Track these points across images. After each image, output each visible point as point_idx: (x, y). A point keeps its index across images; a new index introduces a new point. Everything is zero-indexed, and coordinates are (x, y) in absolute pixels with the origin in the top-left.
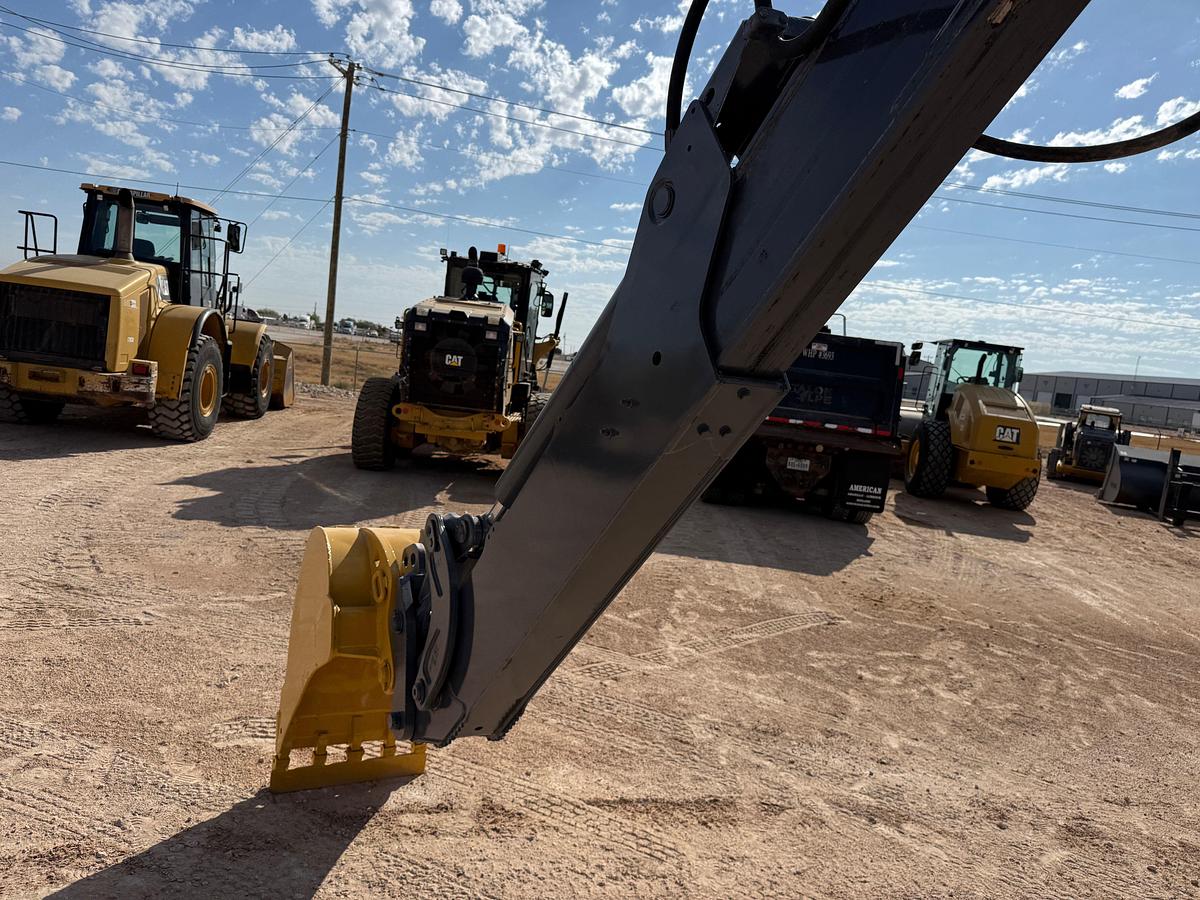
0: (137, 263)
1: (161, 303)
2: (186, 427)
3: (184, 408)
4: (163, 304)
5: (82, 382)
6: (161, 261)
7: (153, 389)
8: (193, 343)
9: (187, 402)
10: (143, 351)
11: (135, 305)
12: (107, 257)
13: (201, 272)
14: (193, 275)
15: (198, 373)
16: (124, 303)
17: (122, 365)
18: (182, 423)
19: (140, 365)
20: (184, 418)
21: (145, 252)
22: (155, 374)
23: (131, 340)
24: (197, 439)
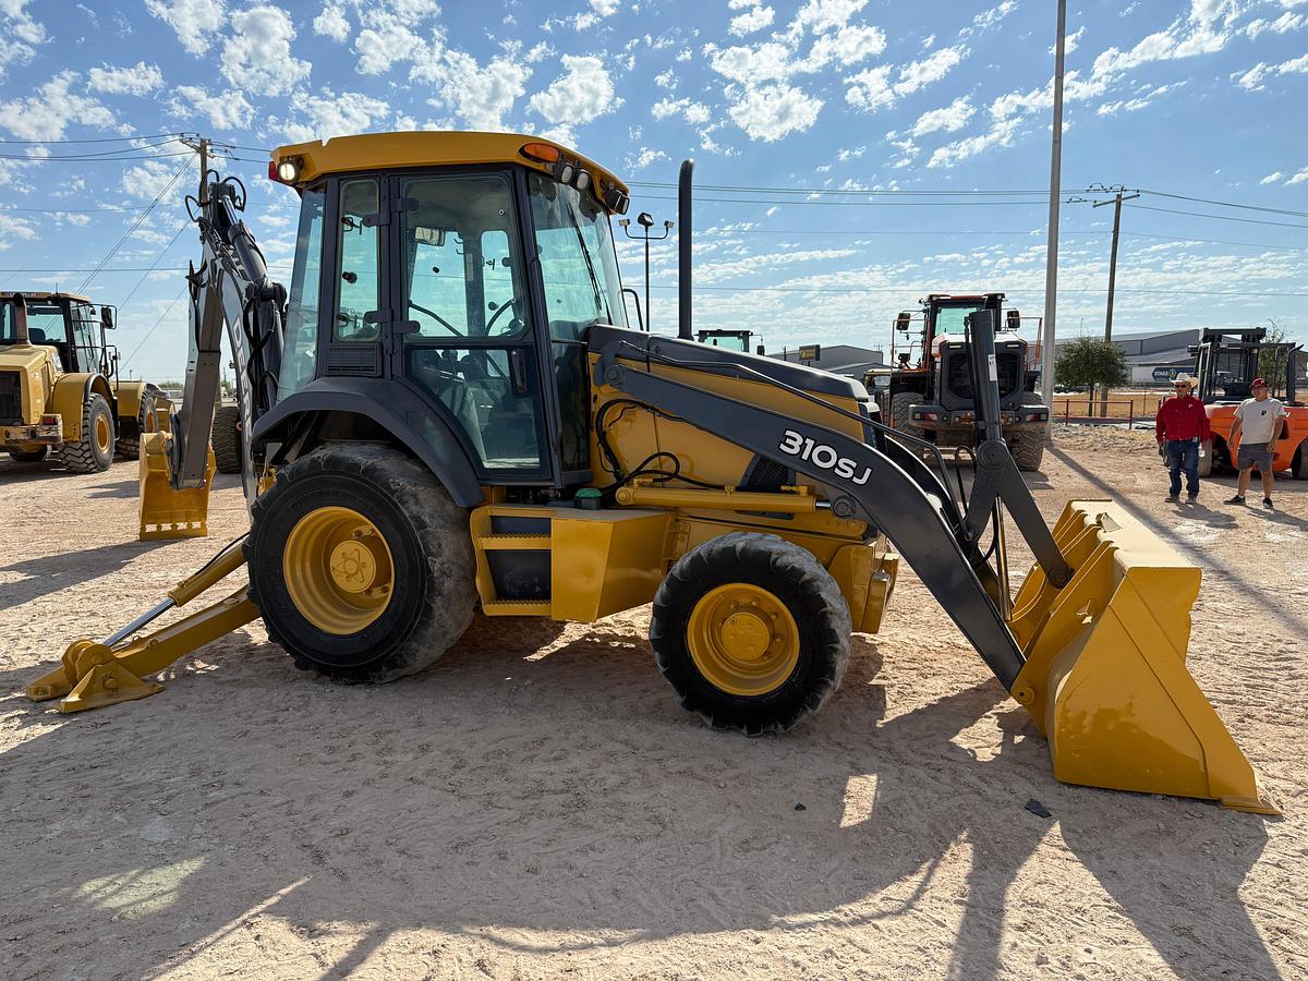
0: (34, 346)
1: (57, 372)
2: (89, 461)
3: (86, 447)
4: (59, 374)
5: (8, 435)
6: (51, 343)
7: (61, 434)
8: (86, 400)
9: (88, 442)
10: (49, 407)
11: (38, 377)
12: (10, 345)
13: (84, 347)
14: (78, 351)
15: (93, 420)
16: (30, 376)
17: (35, 419)
18: (86, 459)
19: (48, 418)
20: (87, 455)
21: (38, 337)
22: (60, 423)
23: (39, 401)
24: (99, 471)
